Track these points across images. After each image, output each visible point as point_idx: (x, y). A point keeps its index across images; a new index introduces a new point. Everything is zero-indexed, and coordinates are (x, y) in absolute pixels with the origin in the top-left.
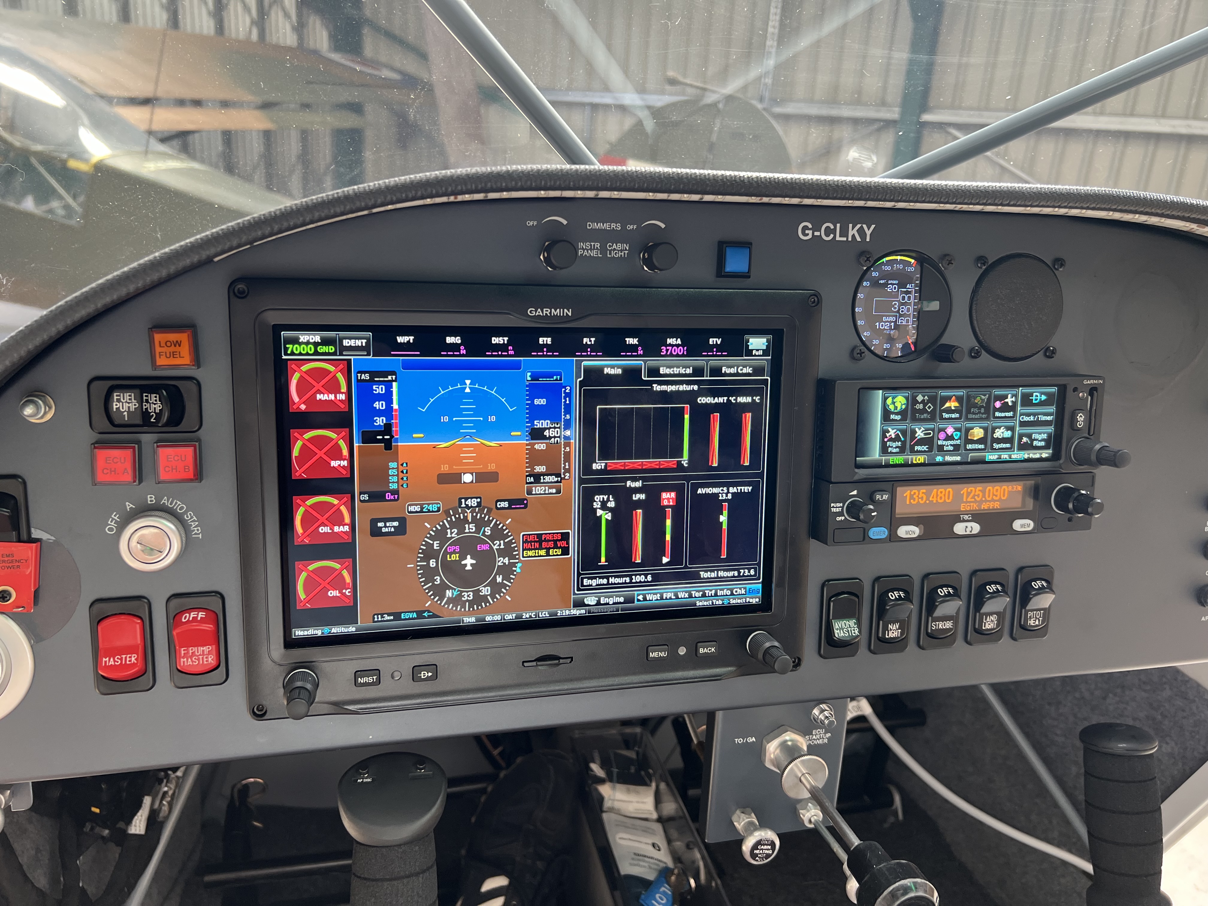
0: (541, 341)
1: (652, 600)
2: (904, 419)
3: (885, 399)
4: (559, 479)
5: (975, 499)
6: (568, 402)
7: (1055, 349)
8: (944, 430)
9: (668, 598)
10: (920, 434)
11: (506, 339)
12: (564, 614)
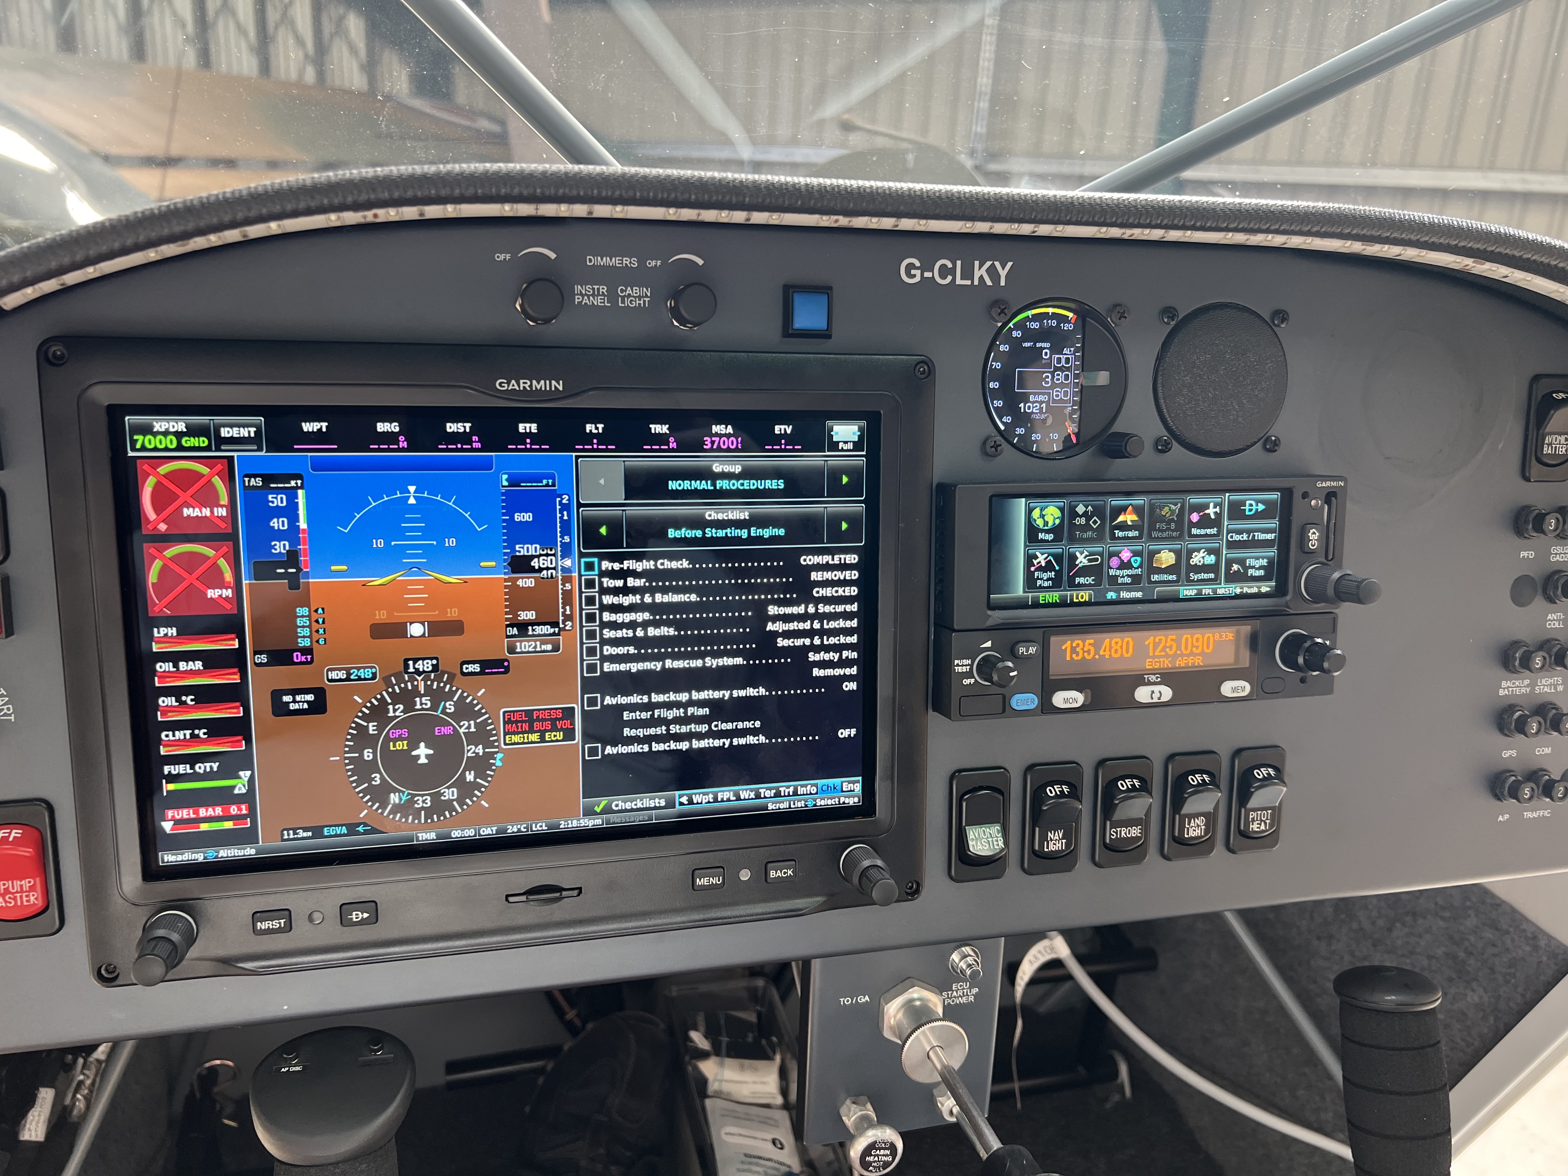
0: (522, 427)
1: (701, 803)
2: (1058, 539)
3: (1030, 511)
4: (557, 630)
5: (1166, 652)
6: (566, 518)
7: (1277, 439)
8: (1117, 554)
9: (725, 799)
10: (1082, 560)
11: (468, 425)
12: (570, 826)
